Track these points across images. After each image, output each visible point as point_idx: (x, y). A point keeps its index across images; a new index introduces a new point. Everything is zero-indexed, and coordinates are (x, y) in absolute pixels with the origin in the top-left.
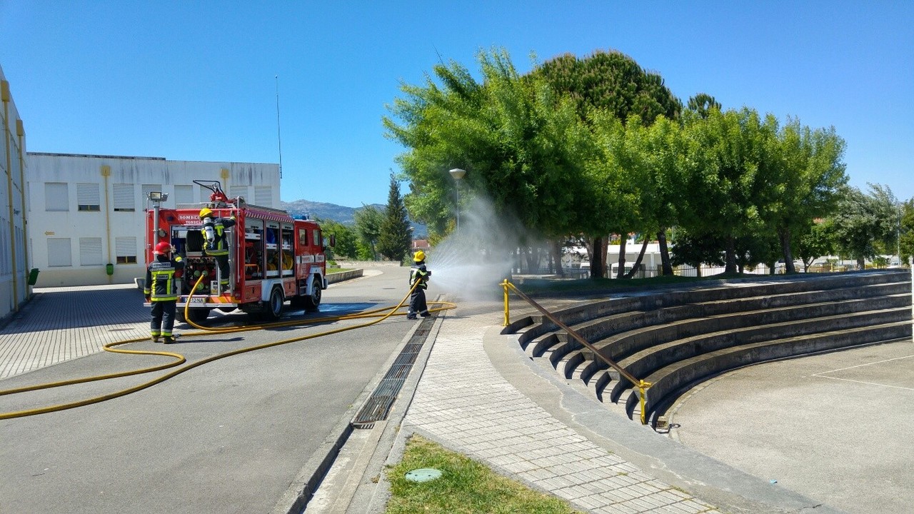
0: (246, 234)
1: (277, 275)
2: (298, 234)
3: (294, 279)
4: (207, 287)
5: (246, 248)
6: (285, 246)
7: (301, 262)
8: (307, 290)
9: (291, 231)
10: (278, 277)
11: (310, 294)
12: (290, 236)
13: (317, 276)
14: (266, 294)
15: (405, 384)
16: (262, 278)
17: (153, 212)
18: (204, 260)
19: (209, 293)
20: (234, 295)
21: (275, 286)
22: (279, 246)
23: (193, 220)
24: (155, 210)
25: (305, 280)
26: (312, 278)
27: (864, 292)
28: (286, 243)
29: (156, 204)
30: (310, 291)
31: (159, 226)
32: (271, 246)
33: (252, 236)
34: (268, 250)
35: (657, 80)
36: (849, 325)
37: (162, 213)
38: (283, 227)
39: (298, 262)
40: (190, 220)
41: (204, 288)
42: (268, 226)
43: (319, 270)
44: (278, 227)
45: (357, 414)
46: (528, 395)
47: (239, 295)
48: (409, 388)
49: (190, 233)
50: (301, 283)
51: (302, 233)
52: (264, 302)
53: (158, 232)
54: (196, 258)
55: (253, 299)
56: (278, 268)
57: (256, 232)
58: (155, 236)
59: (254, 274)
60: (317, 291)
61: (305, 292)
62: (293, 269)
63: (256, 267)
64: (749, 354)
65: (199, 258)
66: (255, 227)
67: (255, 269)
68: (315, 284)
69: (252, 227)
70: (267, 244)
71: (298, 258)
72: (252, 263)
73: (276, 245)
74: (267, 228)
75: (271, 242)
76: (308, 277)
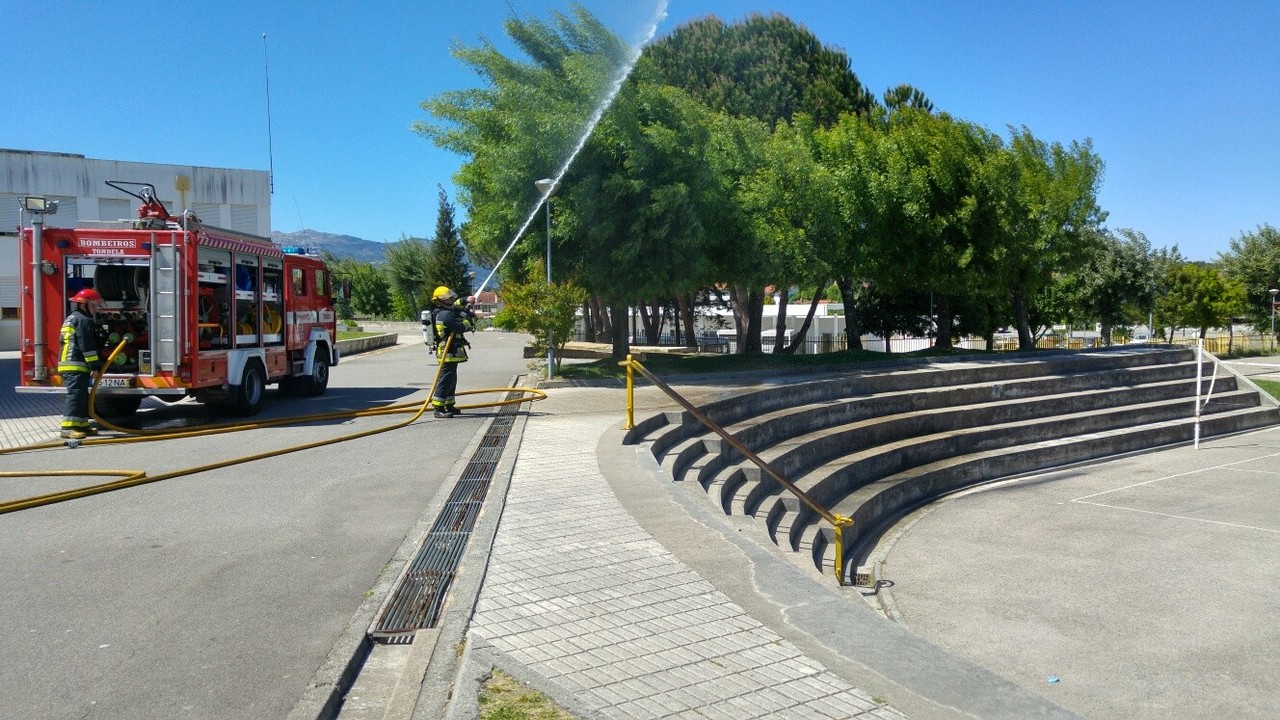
0: (200, 273)
1: (254, 342)
2: (290, 276)
3: (282, 349)
4: (132, 361)
5: (201, 297)
6: (269, 295)
7: (295, 322)
8: (306, 367)
9: (277, 271)
10: (256, 345)
11: (311, 374)
12: (276, 279)
13: (322, 344)
14: (235, 374)
15: (470, 543)
16: (229, 346)
17: (30, 232)
18: (127, 315)
19: (136, 370)
20: (179, 374)
21: (251, 360)
22: (258, 296)
23: (106, 248)
24: (34, 228)
25: (302, 350)
26: (313, 348)
27: (1127, 378)
28: (270, 290)
29: (38, 218)
30: (310, 368)
31: (43, 255)
32: (243, 295)
33: (211, 277)
34: (240, 302)
35: (842, 62)
36: (1110, 424)
37: (48, 236)
38: (265, 264)
39: (290, 321)
40: (101, 248)
41: (128, 362)
42: (238, 261)
43: (325, 335)
44: (255, 264)
45: (381, 611)
46: (693, 565)
47: (188, 374)
48: (477, 552)
49: (101, 270)
50: (295, 355)
51: (298, 274)
52: (232, 387)
53: (42, 265)
54: (113, 312)
55: (213, 381)
56: (256, 331)
57: (218, 270)
58: (35, 273)
59: (215, 341)
60: (321, 368)
61: (302, 370)
62: (281, 332)
63: (219, 329)
64: (977, 469)
65: (118, 312)
66: (215, 263)
67: (216, 331)
68: (318, 358)
69: (210, 262)
70: (237, 292)
71: (290, 315)
72: (210, 322)
73: (252, 293)
74: (238, 265)
75: (244, 289)
76: (306, 347)
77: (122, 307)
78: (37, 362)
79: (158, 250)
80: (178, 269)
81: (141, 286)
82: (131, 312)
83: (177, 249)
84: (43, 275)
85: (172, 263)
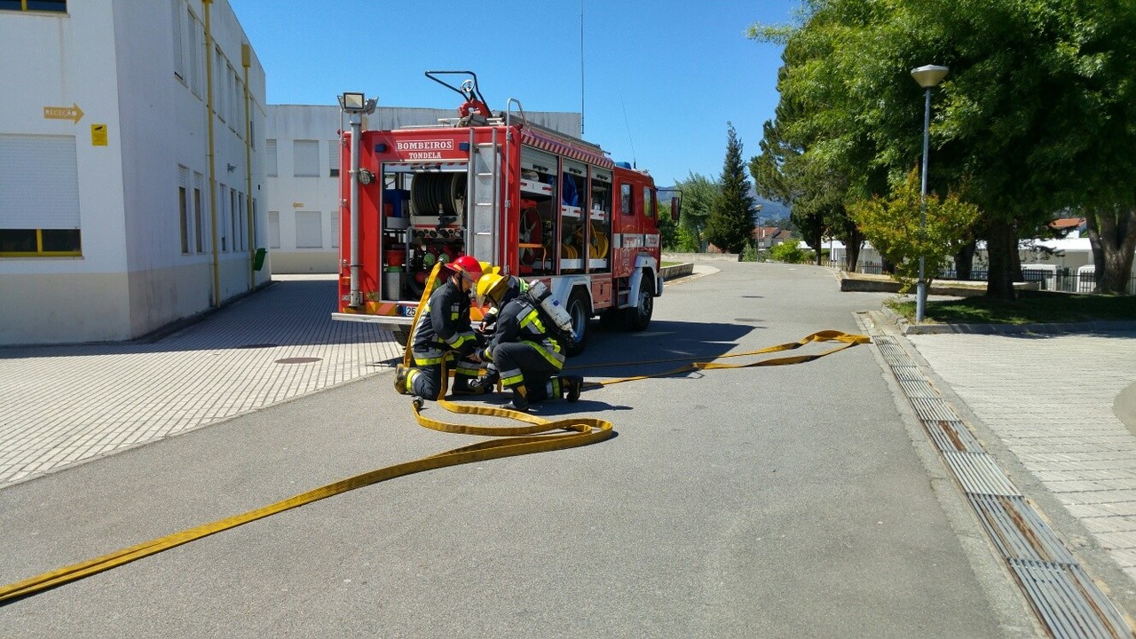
0: (522, 180)
1: (579, 267)
2: (619, 191)
3: (607, 277)
5: (523, 211)
6: (596, 213)
7: (621, 246)
8: (631, 298)
9: (605, 185)
10: (581, 271)
11: (636, 306)
12: (605, 198)
13: (648, 272)
16: (555, 274)
17: (349, 136)
18: (443, 233)
21: (576, 289)
22: (586, 213)
24: (352, 131)
25: (627, 278)
26: (639, 276)
28: (597, 207)
29: (356, 118)
30: (635, 300)
31: (360, 162)
32: (570, 211)
33: (535, 187)
34: (568, 220)
37: (366, 139)
38: (593, 175)
39: (617, 245)
42: (566, 169)
43: (652, 262)
44: (584, 174)
49: (420, 179)
50: (621, 284)
51: (625, 189)
53: (359, 173)
54: (430, 229)
56: (581, 255)
57: (544, 178)
58: (353, 181)
59: (537, 265)
60: (646, 299)
61: (627, 301)
62: (608, 257)
63: (542, 250)
65: (434, 229)
66: (540, 168)
67: (539, 253)
68: (643, 288)
69: (534, 167)
70: (564, 207)
71: (617, 238)
72: (532, 242)
73: (579, 209)
74: (565, 174)
75: (570, 204)
76: (632, 274)
77: (438, 223)
78: (353, 286)
79: (477, 151)
80: (498, 175)
81: (458, 198)
82: (447, 230)
83: (498, 150)
84: (360, 184)
85: (492, 169)
